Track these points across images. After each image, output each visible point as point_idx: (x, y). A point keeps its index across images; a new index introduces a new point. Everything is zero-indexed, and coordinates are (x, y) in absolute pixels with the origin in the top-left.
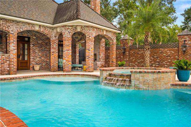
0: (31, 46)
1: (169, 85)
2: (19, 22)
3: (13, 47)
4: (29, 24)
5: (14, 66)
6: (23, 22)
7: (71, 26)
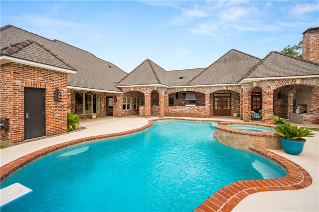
0: (232, 99)
1: (247, 148)
2: (211, 87)
3: (207, 102)
4: (218, 86)
5: (208, 113)
6: (213, 86)
7: (248, 83)
